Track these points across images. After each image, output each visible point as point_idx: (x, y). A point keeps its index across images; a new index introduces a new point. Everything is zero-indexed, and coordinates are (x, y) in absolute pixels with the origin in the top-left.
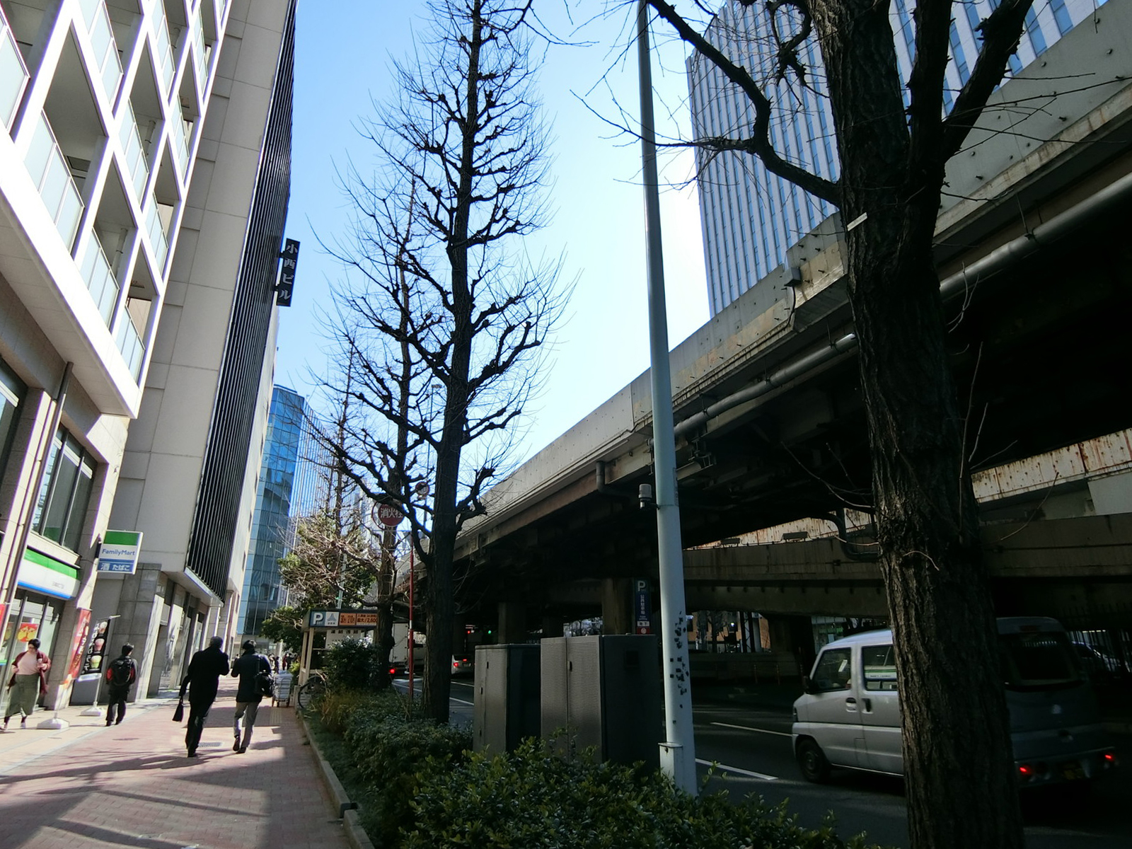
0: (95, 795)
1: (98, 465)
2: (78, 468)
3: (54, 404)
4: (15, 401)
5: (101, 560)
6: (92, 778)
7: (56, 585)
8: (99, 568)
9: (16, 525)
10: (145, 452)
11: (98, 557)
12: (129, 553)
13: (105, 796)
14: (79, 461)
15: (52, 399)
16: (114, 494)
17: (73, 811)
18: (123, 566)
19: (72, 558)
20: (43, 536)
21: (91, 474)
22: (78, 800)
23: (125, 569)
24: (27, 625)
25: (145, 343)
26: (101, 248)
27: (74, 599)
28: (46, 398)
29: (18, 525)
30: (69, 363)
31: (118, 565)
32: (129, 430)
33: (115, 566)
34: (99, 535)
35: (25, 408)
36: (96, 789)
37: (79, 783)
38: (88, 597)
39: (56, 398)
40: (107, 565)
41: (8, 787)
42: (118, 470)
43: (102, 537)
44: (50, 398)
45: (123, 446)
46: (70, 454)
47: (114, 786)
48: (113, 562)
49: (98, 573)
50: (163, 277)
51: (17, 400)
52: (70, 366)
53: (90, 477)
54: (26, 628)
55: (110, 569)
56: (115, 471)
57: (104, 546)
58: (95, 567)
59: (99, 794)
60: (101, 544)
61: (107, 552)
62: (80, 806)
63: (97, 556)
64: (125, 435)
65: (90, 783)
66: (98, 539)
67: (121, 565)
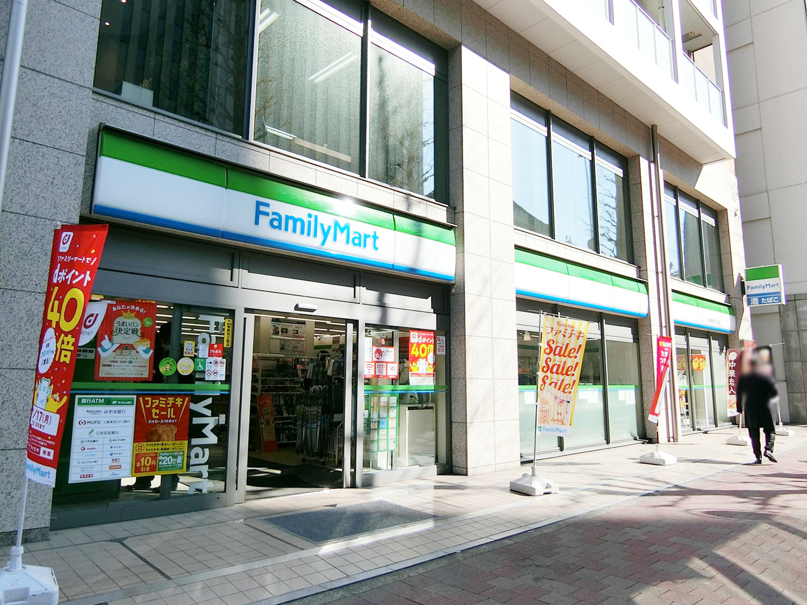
0: (764, 526)
1: (718, 213)
2: (699, 219)
3: (652, 165)
4: (620, 172)
5: (748, 296)
6: (764, 503)
7: (711, 321)
8: (749, 303)
9: (655, 273)
10: (762, 192)
11: (745, 294)
12: (773, 286)
13: (775, 530)
14: (697, 213)
15: (650, 162)
16: (742, 236)
17: (733, 544)
18: (771, 298)
19: (721, 298)
20: (685, 281)
21: (714, 222)
22: (743, 529)
23: (774, 301)
24: (697, 356)
25: (719, 85)
26: (638, 6)
27: (735, 332)
28: (644, 163)
29: (657, 273)
30: (652, 126)
31: (766, 298)
32: (737, 175)
33: (763, 299)
34: (739, 274)
35: (631, 176)
36: (767, 518)
37: (750, 506)
38: (748, 329)
39: (653, 160)
40: (755, 300)
41: (681, 499)
42: (739, 213)
43: (743, 275)
44: (647, 162)
45: (736, 191)
46: (686, 207)
47: (788, 518)
48: (760, 296)
49: (751, 308)
50: (716, 15)
51: (621, 171)
52: (654, 128)
53: (714, 225)
54: (696, 359)
55: (760, 302)
56: (736, 215)
57: (747, 284)
58: (745, 303)
59: (768, 526)
60: (744, 282)
61: (752, 288)
62: (745, 537)
63: (743, 293)
64: (734, 180)
65: (761, 509)
66: (740, 278)
67: (769, 297)
